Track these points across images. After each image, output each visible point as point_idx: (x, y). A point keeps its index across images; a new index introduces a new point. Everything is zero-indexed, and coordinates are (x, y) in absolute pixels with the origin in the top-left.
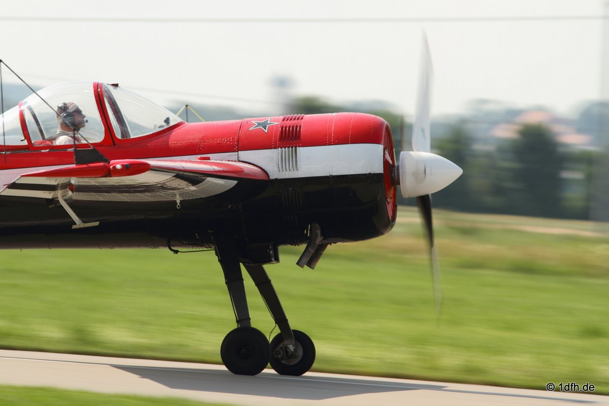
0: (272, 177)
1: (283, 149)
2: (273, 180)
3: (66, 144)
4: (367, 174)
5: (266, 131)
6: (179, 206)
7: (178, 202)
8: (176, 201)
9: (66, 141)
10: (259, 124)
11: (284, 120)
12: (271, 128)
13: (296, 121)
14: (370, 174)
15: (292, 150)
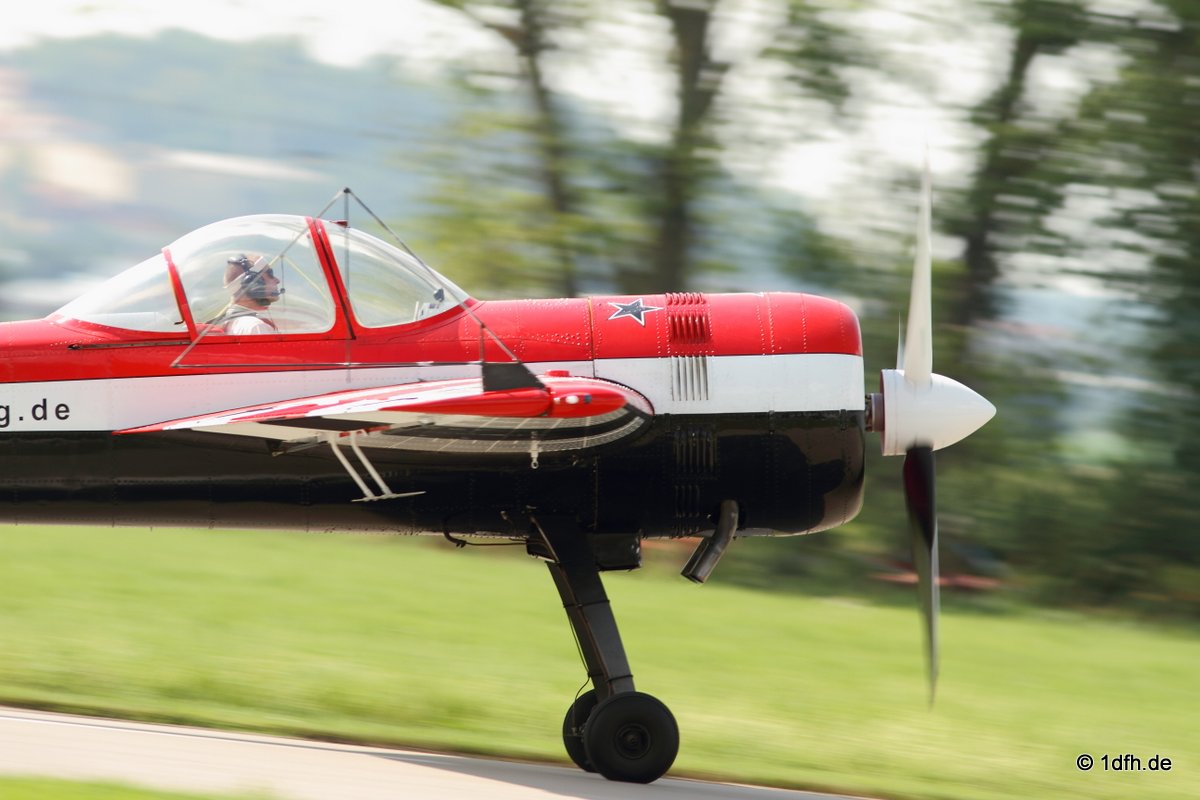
0: (659, 411)
1: (680, 358)
2: (661, 416)
3: (254, 333)
4: (838, 411)
5: (642, 323)
6: (535, 465)
7: (535, 456)
8: (529, 455)
9: (255, 327)
10: (626, 309)
11: (670, 303)
12: (650, 317)
13: (693, 306)
14: (843, 411)
15: (697, 361)
